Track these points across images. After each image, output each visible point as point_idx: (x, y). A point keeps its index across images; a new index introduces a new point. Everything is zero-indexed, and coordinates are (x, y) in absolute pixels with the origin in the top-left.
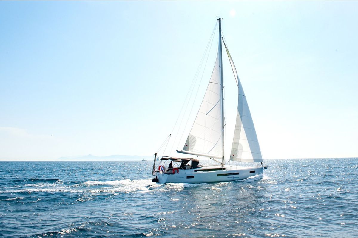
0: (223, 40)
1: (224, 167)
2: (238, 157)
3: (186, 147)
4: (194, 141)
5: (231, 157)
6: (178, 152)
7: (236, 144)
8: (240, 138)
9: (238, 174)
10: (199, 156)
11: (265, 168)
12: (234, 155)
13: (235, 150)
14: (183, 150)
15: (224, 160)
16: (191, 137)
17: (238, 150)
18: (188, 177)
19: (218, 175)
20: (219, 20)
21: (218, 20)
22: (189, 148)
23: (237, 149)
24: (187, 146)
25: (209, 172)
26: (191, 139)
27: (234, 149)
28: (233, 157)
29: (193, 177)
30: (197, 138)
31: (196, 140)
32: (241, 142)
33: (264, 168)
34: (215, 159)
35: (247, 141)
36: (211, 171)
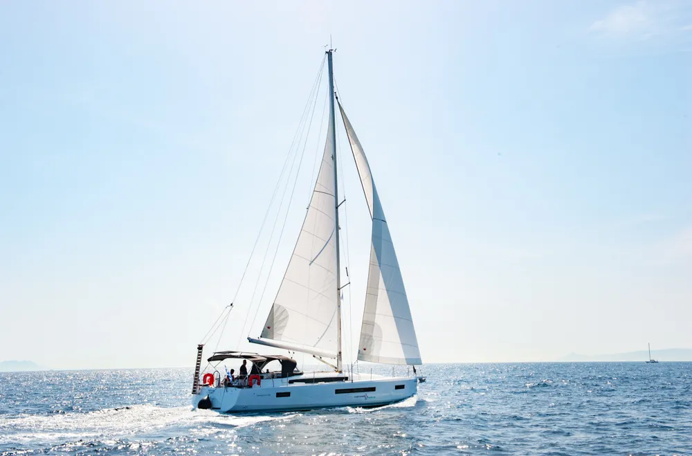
0: (337, 98)
1: (345, 374)
2: (374, 353)
3: (268, 330)
4: (284, 319)
5: (359, 353)
6: (251, 341)
7: (368, 325)
8: (377, 312)
9: (373, 389)
10: (291, 352)
11: (422, 380)
12: (365, 349)
13: (367, 337)
14: (261, 337)
15: (341, 360)
16: (278, 309)
17: (374, 338)
18: (279, 395)
19: (338, 392)
20: (329, 53)
21: (327, 52)
22: (273, 334)
23: (371, 336)
24: (269, 328)
25: (320, 383)
26: (278, 314)
27: (366, 335)
28: (363, 354)
29: (287, 394)
30: (290, 313)
31: (287, 316)
32: (379, 320)
33: (418, 381)
34: (323, 358)
35: (393, 319)
36: (323, 383)
